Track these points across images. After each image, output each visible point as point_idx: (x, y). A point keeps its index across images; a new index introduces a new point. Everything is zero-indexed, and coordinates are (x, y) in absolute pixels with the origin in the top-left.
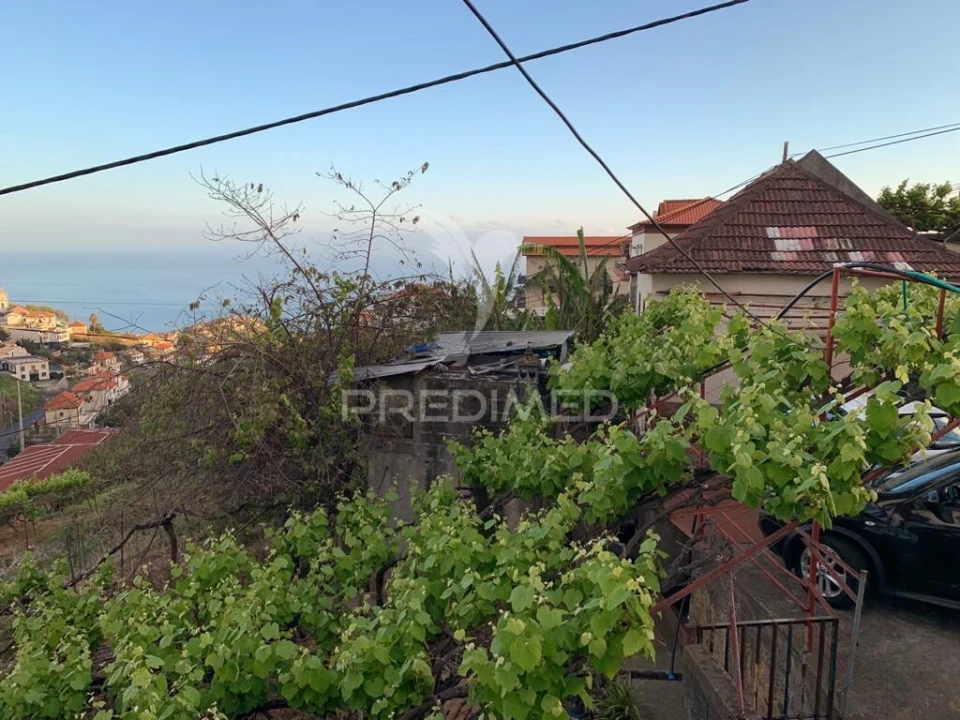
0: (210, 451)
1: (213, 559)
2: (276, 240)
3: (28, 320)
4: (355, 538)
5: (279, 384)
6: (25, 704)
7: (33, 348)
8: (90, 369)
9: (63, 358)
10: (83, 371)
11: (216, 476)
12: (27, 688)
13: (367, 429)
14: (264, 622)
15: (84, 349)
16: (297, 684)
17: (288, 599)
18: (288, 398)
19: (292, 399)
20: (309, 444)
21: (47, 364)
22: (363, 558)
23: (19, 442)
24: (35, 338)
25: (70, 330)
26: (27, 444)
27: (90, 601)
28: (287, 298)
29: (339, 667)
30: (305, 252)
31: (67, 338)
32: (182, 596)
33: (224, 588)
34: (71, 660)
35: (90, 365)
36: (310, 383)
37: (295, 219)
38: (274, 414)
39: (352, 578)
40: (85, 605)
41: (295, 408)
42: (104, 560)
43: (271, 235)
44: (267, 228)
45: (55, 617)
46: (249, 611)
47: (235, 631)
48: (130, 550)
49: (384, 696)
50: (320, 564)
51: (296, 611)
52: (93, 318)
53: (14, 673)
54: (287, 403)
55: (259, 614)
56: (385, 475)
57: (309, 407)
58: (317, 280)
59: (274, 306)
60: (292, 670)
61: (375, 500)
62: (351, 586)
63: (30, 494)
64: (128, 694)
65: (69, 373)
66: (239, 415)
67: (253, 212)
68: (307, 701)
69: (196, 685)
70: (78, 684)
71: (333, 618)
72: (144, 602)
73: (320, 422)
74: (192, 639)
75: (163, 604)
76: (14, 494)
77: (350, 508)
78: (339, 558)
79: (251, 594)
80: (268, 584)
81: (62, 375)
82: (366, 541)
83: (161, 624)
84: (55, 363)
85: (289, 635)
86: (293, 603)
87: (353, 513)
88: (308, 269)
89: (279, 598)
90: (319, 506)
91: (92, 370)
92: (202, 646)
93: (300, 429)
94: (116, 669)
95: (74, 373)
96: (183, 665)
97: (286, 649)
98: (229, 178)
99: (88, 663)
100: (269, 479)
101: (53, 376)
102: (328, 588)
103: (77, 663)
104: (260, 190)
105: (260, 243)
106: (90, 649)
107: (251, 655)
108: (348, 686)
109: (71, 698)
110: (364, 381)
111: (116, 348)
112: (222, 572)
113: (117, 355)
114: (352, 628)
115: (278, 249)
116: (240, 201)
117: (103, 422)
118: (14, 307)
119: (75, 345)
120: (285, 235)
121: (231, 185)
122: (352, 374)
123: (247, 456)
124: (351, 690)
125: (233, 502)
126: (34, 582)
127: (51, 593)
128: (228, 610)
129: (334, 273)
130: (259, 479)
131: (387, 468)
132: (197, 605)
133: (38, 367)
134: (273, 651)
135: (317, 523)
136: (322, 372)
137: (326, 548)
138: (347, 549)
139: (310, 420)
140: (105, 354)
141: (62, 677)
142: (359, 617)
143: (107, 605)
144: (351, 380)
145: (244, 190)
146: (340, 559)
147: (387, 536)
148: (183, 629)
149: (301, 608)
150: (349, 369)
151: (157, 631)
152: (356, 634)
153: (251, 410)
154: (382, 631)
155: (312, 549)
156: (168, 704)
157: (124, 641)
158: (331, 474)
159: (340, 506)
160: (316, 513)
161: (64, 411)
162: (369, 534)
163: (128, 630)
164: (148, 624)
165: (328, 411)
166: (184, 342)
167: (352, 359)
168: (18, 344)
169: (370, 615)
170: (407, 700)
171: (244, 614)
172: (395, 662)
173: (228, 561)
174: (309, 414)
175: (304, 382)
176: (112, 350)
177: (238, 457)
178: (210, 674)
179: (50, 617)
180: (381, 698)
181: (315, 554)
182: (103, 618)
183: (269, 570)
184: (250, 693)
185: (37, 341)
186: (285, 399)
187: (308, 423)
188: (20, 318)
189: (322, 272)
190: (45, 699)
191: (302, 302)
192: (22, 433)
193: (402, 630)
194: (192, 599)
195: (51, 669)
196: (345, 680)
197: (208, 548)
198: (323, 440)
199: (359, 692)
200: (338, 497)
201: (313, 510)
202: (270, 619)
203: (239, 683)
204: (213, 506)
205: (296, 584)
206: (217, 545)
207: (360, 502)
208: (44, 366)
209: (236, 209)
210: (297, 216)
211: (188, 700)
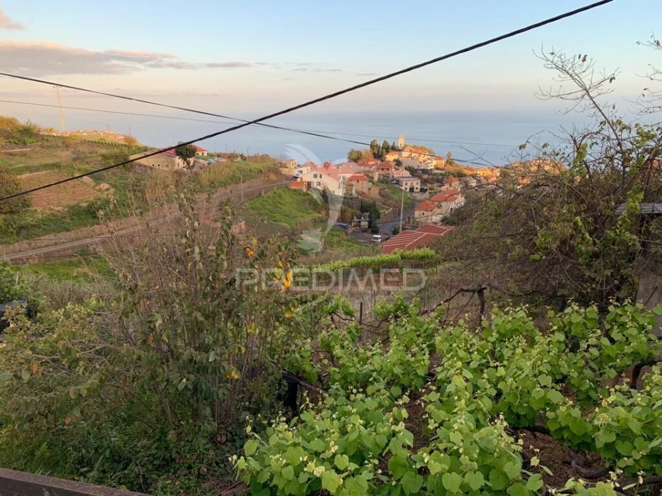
0: (518, 249)
1: (509, 322)
2: (591, 98)
3: (413, 155)
4: (621, 334)
5: (576, 209)
6: (393, 373)
7: (413, 172)
8: (443, 188)
9: (430, 179)
10: (439, 189)
11: (519, 267)
12: (394, 365)
13: (644, 253)
14: (541, 373)
15: (441, 174)
16: (560, 422)
17: (560, 362)
18: (581, 220)
19: (584, 220)
20: (591, 257)
21: (419, 182)
22: (625, 351)
23: (399, 228)
24: (415, 165)
25: (435, 162)
26: (403, 229)
27: (430, 327)
28: (593, 144)
29: (596, 422)
30: (614, 108)
31: (433, 167)
32: (486, 339)
33: (515, 343)
34: (419, 357)
35: (443, 185)
36: (600, 210)
37: (611, 81)
38: (569, 231)
39: (614, 363)
40: (427, 329)
41: (585, 228)
42: (440, 305)
43: (589, 95)
44: (585, 89)
45: (411, 330)
46: (531, 362)
47: (519, 372)
48: (453, 304)
49: (631, 457)
50: (589, 346)
51: (565, 373)
52: (449, 155)
53: (389, 354)
54: (580, 224)
55: (539, 366)
56: (653, 293)
57: (596, 229)
58: (621, 131)
59: (580, 150)
60: (557, 411)
61: (643, 311)
62: (612, 369)
63: (403, 258)
64: (450, 388)
65: (431, 189)
66: (541, 227)
67: (576, 77)
68: (565, 437)
69: (490, 397)
70: (421, 372)
71: (593, 386)
72: (463, 336)
73: (604, 241)
74: (489, 368)
75: (474, 341)
76: (394, 256)
77: (619, 311)
78: (604, 345)
79: (534, 352)
80: (547, 348)
81: (426, 190)
82: (629, 339)
83: (473, 353)
84: (424, 182)
85: (559, 388)
86: (564, 367)
87: (621, 316)
88: (615, 121)
89: (554, 360)
90: (593, 304)
91: (444, 188)
92: (498, 375)
93: (587, 245)
94: (442, 371)
95: (434, 189)
96: (483, 382)
97: (555, 396)
98: (563, 52)
99: (427, 362)
100: (557, 276)
101: (423, 191)
102: (592, 364)
103: (421, 360)
104: (584, 60)
105: (579, 101)
106: (429, 354)
107: (529, 392)
108: (602, 439)
109: (416, 379)
110: (649, 215)
111: (460, 175)
112: (515, 331)
113: (460, 180)
114: (612, 398)
115: (592, 106)
116: (567, 69)
117: (445, 222)
118: (407, 146)
119: (437, 171)
120: (599, 94)
121: (563, 57)
122: (639, 208)
123: (544, 257)
124: (604, 442)
125: (528, 287)
126: (402, 307)
127: (410, 316)
128: (516, 358)
129: (637, 125)
130: (549, 275)
131: (657, 288)
132: (495, 349)
133: (415, 184)
134: (546, 395)
135: (589, 316)
136: (613, 204)
137: (595, 335)
138: (612, 341)
139: (595, 239)
140: (453, 178)
141: (412, 365)
142: (617, 393)
143: (441, 331)
144: (637, 212)
145: (572, 60)
146: (606, 347)
147: (650, 340)
148: (486, 360)
149: (570, 372)
150: (637, 204)
151: (469, 356)
152: (614, 405)
153: (552, 225)
154: (637, 409)
155: (583, 334)
156: (472, 402)
157: (449, 356)
158: (606, 282)
159: (611, 308)
160: (589, 309)
161: (425, 213)
162: (634, 334)
163: (451, 350)
164: (464, 350)
165: (613, 235)
166: (504, 174)
167: (641, 196)
168: (406, 169)
169: (628, 395)
170: (652, 467)
171: (528, 363)
172: (645, 435)
173: (520, 325)
174: (595, 235)
175: (596, 210)
176: (458, 177)
177: (537, 257)
178: (499, 394)
179: (408, 330)
180: (628, 458)
181: (586, 338)
182: (438, 339)
183: (549, 339)
184: (525, 416)
185: (416, 168)
186: (579, 220)
187: (594, 241)
188: (409, 153)
189: (627, 124)
190: (403, 374)
191: (605, 147)
192: (401, 222)
193: (656, 414)
194: (492, 343)
195: (407, 358)
196: (600, 433)
197: (507, 313)
198: (603, 255)
199: (609, 446)
200: (611, 300)
201: (588, 306)
202: (547, 372)
203: (518, 406)
204: (513, 287)
205: (566, 354)
206: (514, 314)
207: (629, 309)
208: (417, 183)
209: (564, 75)
210: (614, 78)
211: (485, 405)
